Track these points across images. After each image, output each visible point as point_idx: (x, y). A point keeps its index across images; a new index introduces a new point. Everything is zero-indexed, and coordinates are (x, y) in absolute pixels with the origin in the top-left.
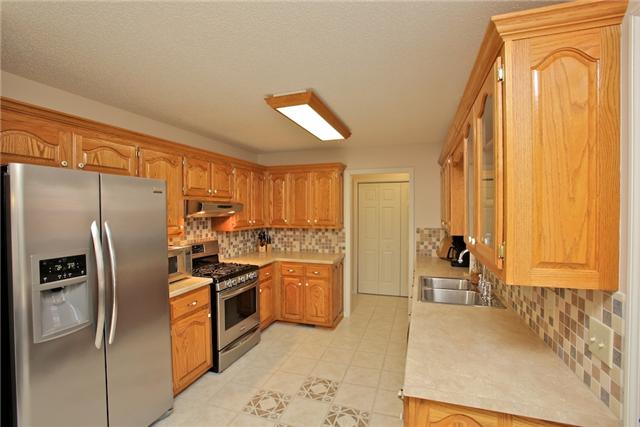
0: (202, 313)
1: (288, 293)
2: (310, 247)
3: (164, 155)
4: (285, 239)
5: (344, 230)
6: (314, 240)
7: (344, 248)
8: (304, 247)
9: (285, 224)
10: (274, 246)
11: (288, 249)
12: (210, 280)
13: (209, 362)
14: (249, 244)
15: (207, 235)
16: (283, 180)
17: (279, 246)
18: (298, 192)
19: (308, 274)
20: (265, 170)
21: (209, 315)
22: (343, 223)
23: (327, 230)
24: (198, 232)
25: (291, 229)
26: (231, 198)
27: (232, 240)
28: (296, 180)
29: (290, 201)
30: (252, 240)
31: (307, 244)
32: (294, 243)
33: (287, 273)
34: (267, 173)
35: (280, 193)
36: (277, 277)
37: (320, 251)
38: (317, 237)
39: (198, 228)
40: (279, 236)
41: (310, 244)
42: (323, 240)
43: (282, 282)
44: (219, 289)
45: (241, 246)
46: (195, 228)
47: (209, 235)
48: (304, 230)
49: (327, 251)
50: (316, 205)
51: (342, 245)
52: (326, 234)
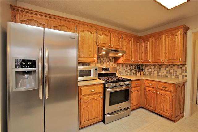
0: (98, 95)
1: (148, 95)
2: (163, 74)
3: (87, 29)
4: (150, 70)
5: (186, 66)
6: (165, 71)
7: (186, 76)
8: (160, 74)
9: (149, 62)
10: (145, 73)
11: (152, 75)
12: (103, 82)
13: (101, 118)
14: (133, 71)
15: (112, 65)
16: (149, 41)
17: (147, 73)
18: (156, 46)
19: (159, 87)
20: (140, 38)
21: (101, 97)
22: (185, 61)
23: (174, 65)
24: (108, 63)
25: (153, 65)
26: (121, 49)
27: (125, 68)
28: (155, 40)
29: (152, 51)
30: (135, 69)
31: (161, 72)
32: (155, 72)
33: (148, 85)
34: (141, 40)
35: (147, 47)
36: (143, 87)
37: (169, 77)
38: (167, 69)
39: (108, 62)
40: (147, 68)
41: (163, 73)
42: (171, 71)
43: (145, 89)
44: (106, 87)
45: (129, 71)
46: (107, 62)
47: (113, 65)
48: (160, 65)
49: (174, 77)
50: (167, 52)
51: (185, 74)
52: (173, 68)
